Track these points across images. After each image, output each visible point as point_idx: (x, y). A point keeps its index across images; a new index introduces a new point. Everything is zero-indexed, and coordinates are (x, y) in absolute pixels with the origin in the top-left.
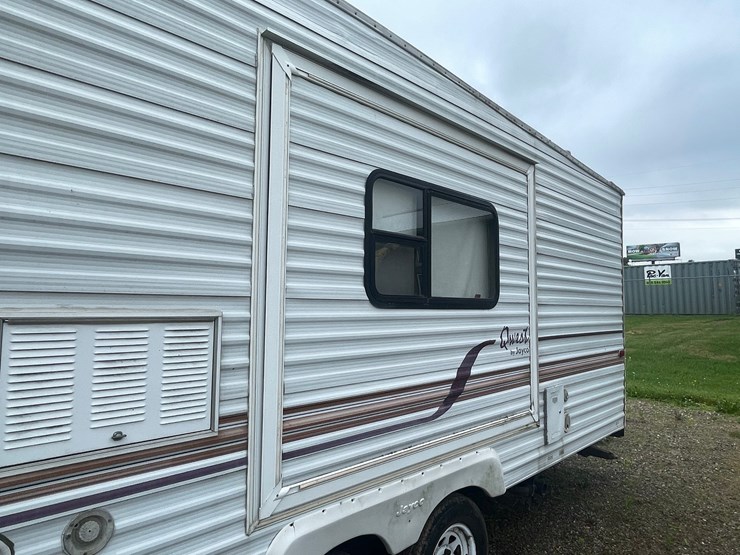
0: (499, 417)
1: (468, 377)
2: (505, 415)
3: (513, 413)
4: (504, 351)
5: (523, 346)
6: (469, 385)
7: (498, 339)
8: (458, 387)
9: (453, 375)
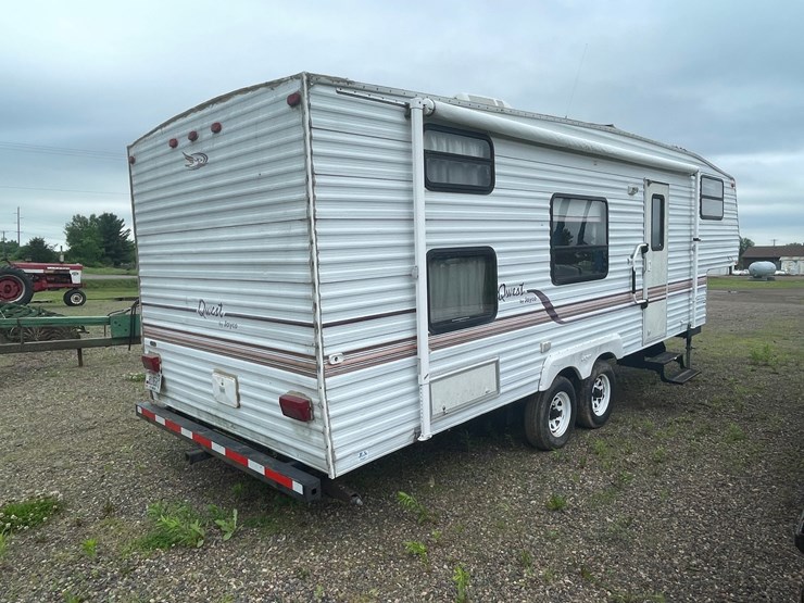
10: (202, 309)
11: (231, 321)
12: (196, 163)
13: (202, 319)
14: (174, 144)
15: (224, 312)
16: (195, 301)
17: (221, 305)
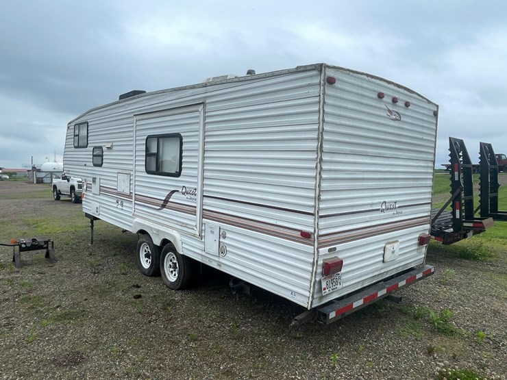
0: (180, 222)
1: (168, 201)
2: (183, 223)
3: (187, 224)
4: (183, 196)
5: (193, 197)
6: (169, 204)
7: (181, 190)
8: (165, 204)
9: (164, 199)
10: (384, 207)
11: (399, 210)
12: (394, 117)
13: (382, 214)
14: (381, 96)
15: (397, 206)
16: (380, 203)
17: (395, 203)
